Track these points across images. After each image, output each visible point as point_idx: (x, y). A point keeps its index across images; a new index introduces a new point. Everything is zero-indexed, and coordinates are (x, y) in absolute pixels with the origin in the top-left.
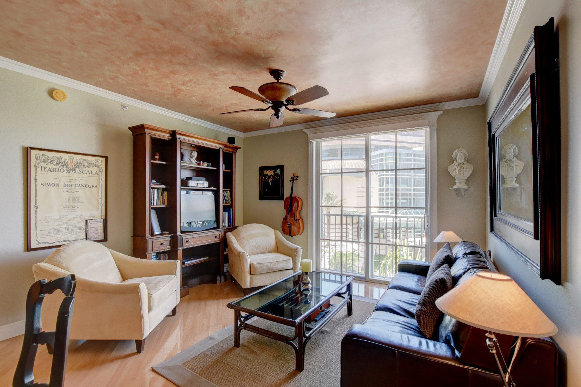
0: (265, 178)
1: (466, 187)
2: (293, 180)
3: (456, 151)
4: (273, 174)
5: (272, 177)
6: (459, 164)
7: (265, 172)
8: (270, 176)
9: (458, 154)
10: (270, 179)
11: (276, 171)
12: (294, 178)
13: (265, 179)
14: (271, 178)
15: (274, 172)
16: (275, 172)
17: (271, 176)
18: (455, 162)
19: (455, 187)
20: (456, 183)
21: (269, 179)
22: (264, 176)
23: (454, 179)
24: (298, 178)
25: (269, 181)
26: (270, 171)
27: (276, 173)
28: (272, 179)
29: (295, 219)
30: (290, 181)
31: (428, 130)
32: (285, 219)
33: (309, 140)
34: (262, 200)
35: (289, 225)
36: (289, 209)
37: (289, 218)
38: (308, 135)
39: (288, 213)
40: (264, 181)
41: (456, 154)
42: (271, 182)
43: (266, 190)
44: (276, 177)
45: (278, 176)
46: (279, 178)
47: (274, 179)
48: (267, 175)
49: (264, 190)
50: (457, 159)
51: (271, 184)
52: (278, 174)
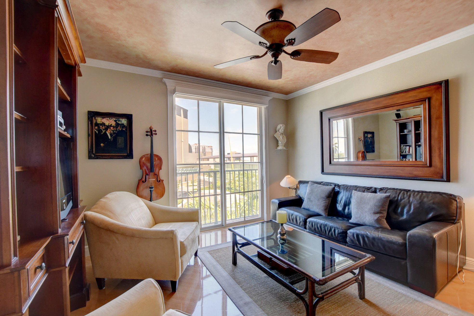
0: (99, 127)
1: (285, 148)
3: (281, 125)
4: (114, 124)
6: (281, 133)
7: (99, 120)
8: (108, 127)
9: (282, 128)
10: (108, 130)
11: (119, 121)
12: (151, 133)
13: (100, 131)
14: (110, 128)
15: (115, 121)
16: (117, 122)
17: (111, 126)
18: (278, 132)
19: (279, 148)
21: (106, 129)
22: (97, 124)
23: (278, 142)
24: (156, 133)
25: (107, 132)
26: (108, 119)
27: (120, 123)
28: (112, 130)
29: (158, 180)
30: (147, 135)
31: (263, 107)
32: (143, 182)
33: (168, 92)
34: (94, 158)
35: (152, 188)
36: (151, 169)
37: (152, 180)
38: (166, 86)
39: (147, 174)
40: (97, 132)
41: (281, 127)
42: (111, 134)
43: (102, 145)
44: (119, 128)
45: (123, 128)
46: (124, 129)
47: (116, 130)
48: (103, 124)
49: (98, 145)
50: (280, 131)
51: (110, 137)
52: (122, 125)
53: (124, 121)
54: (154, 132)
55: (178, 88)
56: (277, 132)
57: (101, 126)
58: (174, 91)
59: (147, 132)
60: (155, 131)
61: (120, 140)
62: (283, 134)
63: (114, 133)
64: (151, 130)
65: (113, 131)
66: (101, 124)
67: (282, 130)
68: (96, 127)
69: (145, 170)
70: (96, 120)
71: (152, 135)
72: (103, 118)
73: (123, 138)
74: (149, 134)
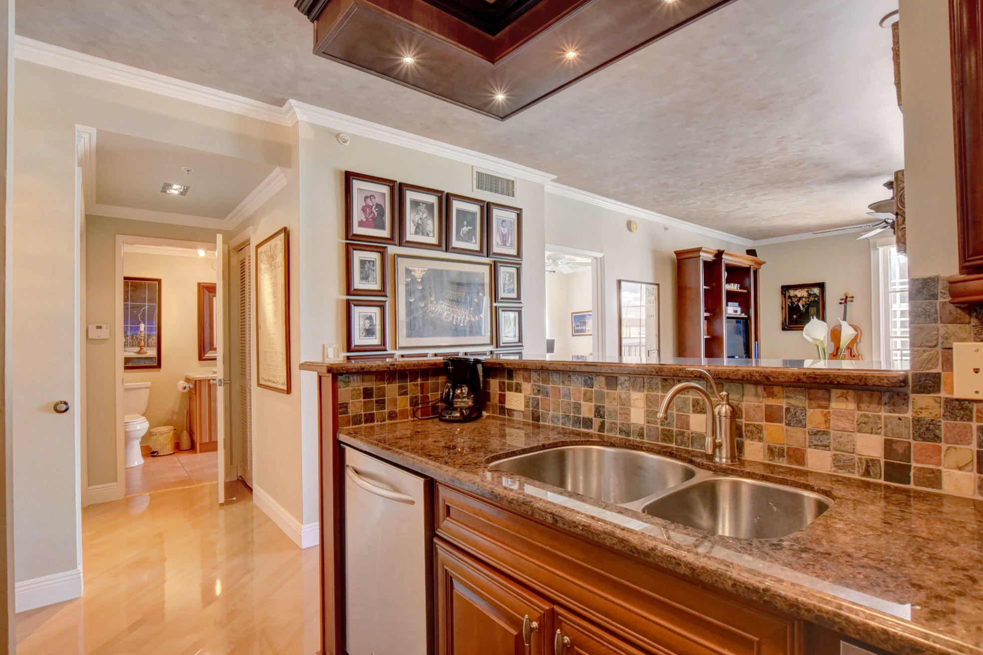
0: (792, 300)
2: (846, 302)
5: (804, 299)
7: (792, 293)
8: (800, 298)
10: (801, 302)
11: (811, 291)
12: (845, 300)
13: (792, 303)
14: (802, 300)
15: (807, 291)
16: (809, 292)
17: (803, 297)
21: (799, 301)
22: (790, 297)
24: (853, 299)
25: (799, 304)
26: (800, 290)
27: (812, 293)
28: (804, 302)
29: (853, 355)
30: (841, 303)
32: (834, 355)
33: (871, 246)
34: (787, 330)
39: (838, 347)
40: (790, 305)
42: (803, 306)
43: (795, 316)
44: (812, 299)
45: (815, 297)
46: (816, 299)
47: (808, 301)
48: (796, 296)
49: (790, 317)
51: (802, 309)
52: (815, 295)
53: (816, 291)
54: (849, 299)
57: (793, 299)
58: (876, 245)
59: (841, 299)
60: (851, 297)
61: (813, 311)
63: (806, 304)
64: (846, 297)
66: (794, 297)
68: (789, 300)
73: (815, 309)
74: (843, 301)
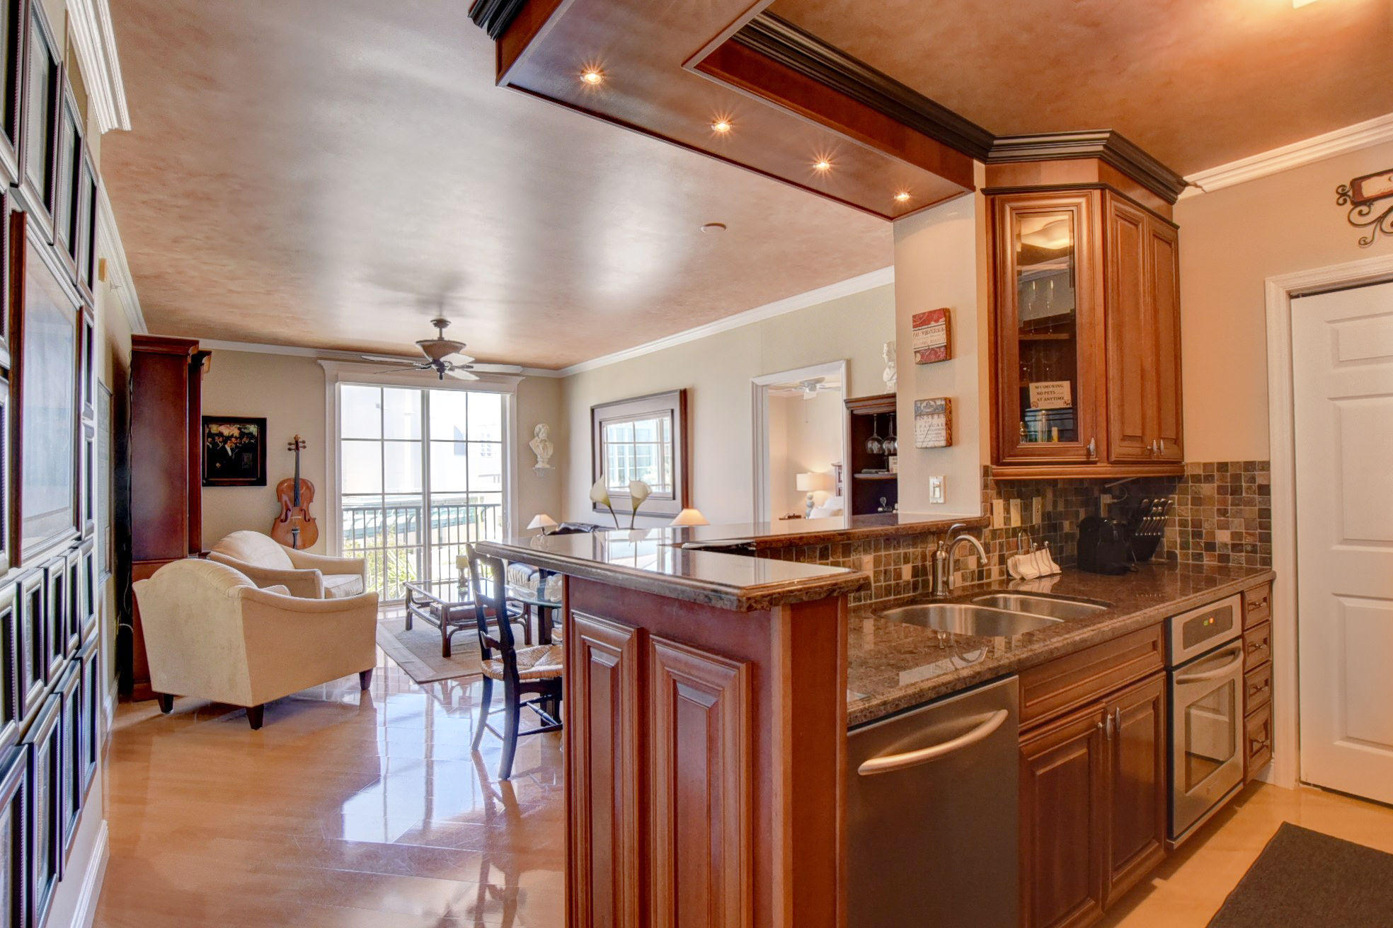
0: (214, 439)
1: (548, 466)
3: (540, 426)
4: (236, 433)
5: (233, 439)
6: (542, 441)
7: (215, 429)
8: (227, 439)
9: (543, 430)
10: (228, 443)
11: (245, 428)
12: (296, 445)
13: (214, 444)
14: (231, 440)
15: (239, 429)
16: (242, 430)
17: (232, 436)
18: (538, 438)
19: (537, 466)
20: (537, 462)
21: (225, 442)
22: (211, 435)
23: (536, 456)
24: (306, 444)
25: (226, 446)
26: (228, 426)
27: (246, 431)
28: (234, 443)
29: (307, 519)
30: (290, 449)
31: (508, 396)
32: (282, 521)
33: (327, 379)
34: (207, 485)
35: (296, 530)
36: (296, 501)
37: (295, 517)
38: (323, 370)
39: (288, 509)
40: (211, 446)
41: (540, 430)
42: (232, 449)
43: (218, 465)
44: (245, 440)
45: (251, 439)
46: (253, 441)
47: (240, 443)
48: (220, 434)
49: (210, 465)
50: (540, 435)
51: (230, 453)
52: (250, 435)
54: (301, 445)
55: (341, 374)
56: (534, 437)
57: (217, 438)
58: (336, 379)
59: (290, 444)
60: (304, 442)
61: (247, 457)
62: (546, 441)
63: (236, 447)
64: (297, 443)
65: (236, 444)
66: (216, 435)
67: (542, 435)
68: (210, 439)
69: (286, 502)
70: (210, 429)
71: (297, 448)
72: (221, 425)
73: (251, 455)
74: (293, 447)
